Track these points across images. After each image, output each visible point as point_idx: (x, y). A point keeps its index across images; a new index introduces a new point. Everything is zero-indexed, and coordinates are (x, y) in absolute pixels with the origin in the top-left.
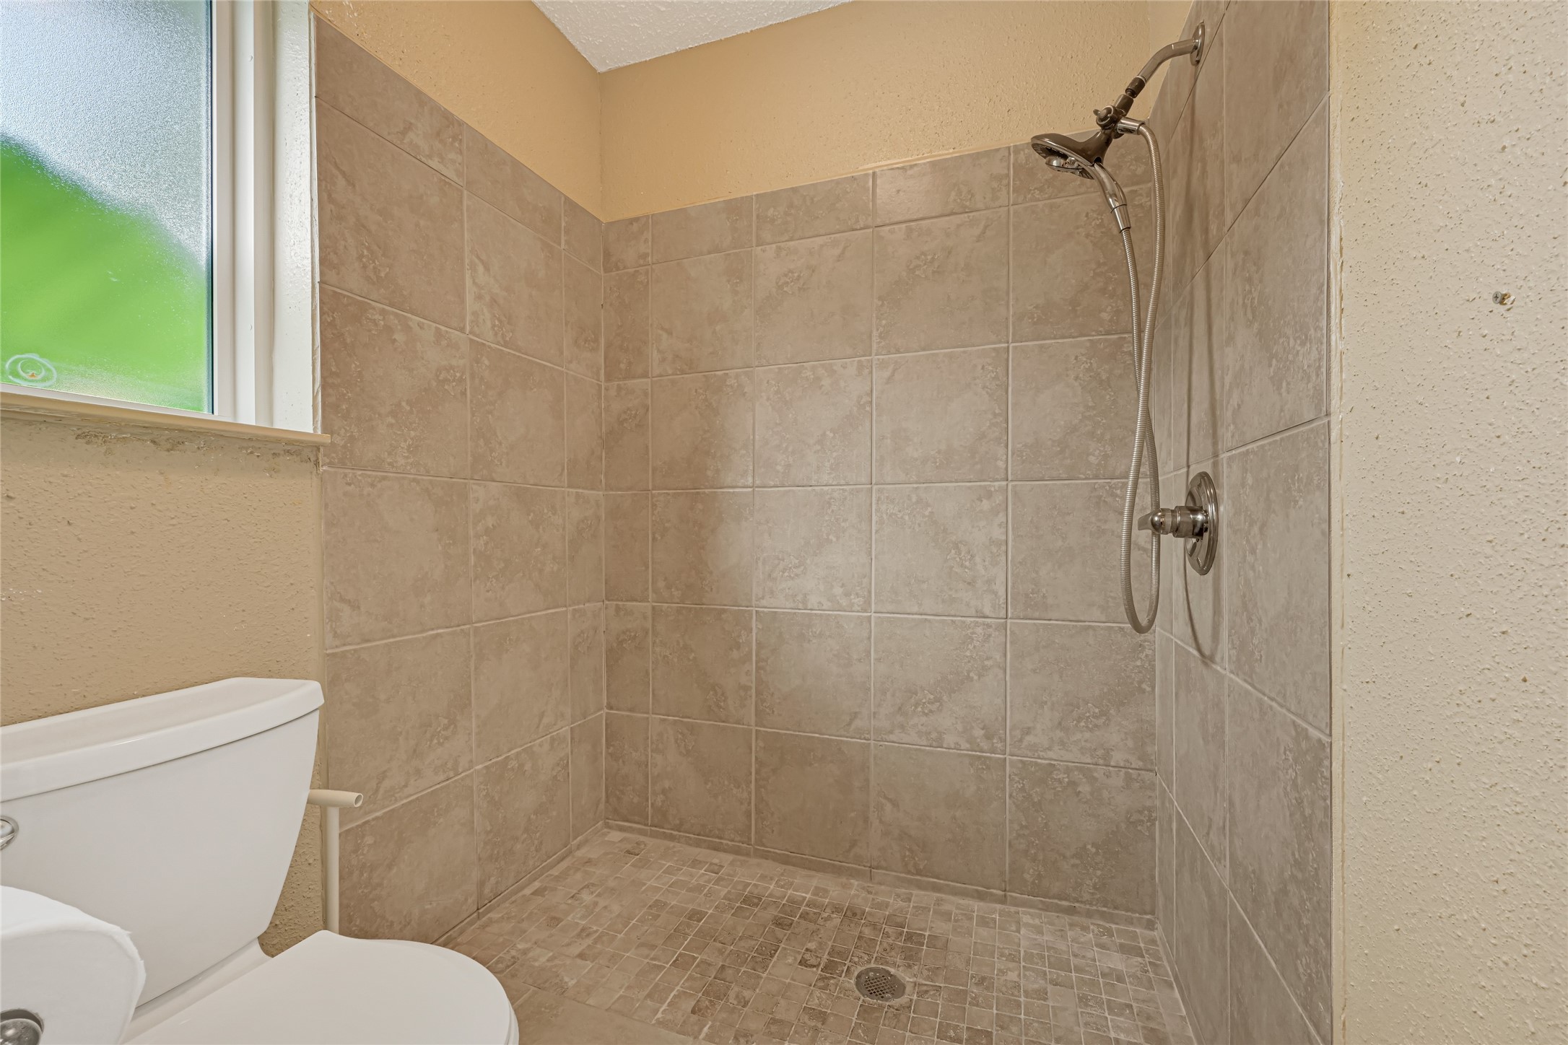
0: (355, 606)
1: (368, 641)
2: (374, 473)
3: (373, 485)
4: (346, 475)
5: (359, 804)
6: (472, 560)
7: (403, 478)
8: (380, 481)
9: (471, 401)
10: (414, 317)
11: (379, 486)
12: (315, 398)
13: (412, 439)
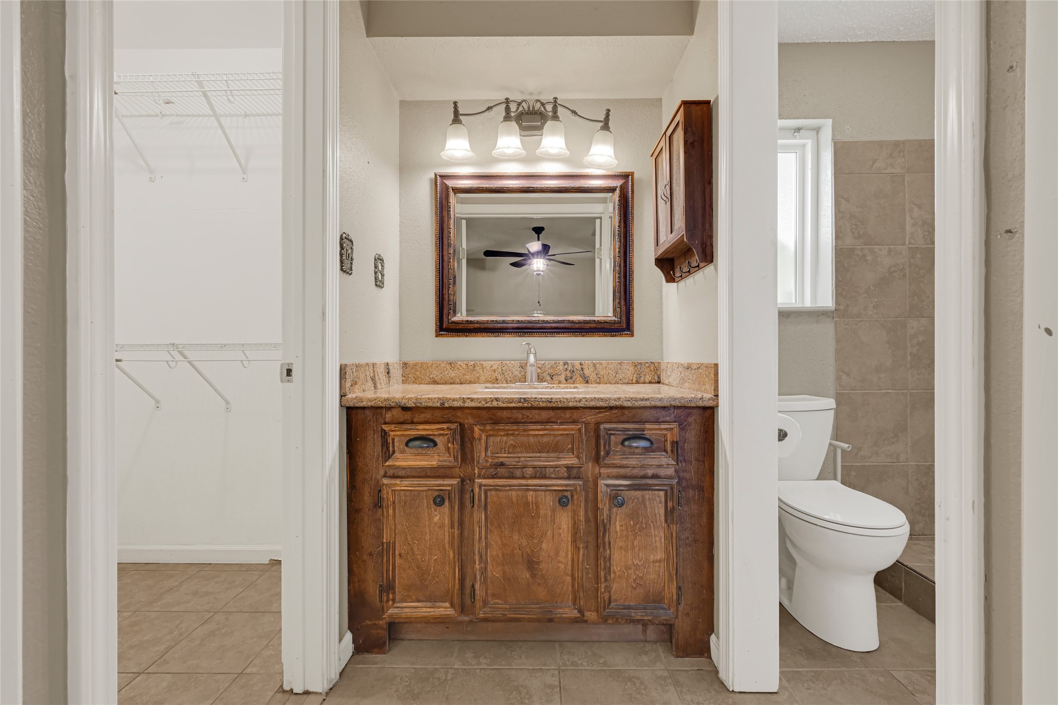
0: (848, 375)
1: (854, 390)
2: (857, 319)
3: (856, 324)
4: (845, 321)
5: (849, 449)
6: (909, 358)
7: (871, 320)
8: (859, 322)
9: (909, 278)
10: (877, 247)
11: (859, 324)
12: (832, 292)
13: (875, 302)
